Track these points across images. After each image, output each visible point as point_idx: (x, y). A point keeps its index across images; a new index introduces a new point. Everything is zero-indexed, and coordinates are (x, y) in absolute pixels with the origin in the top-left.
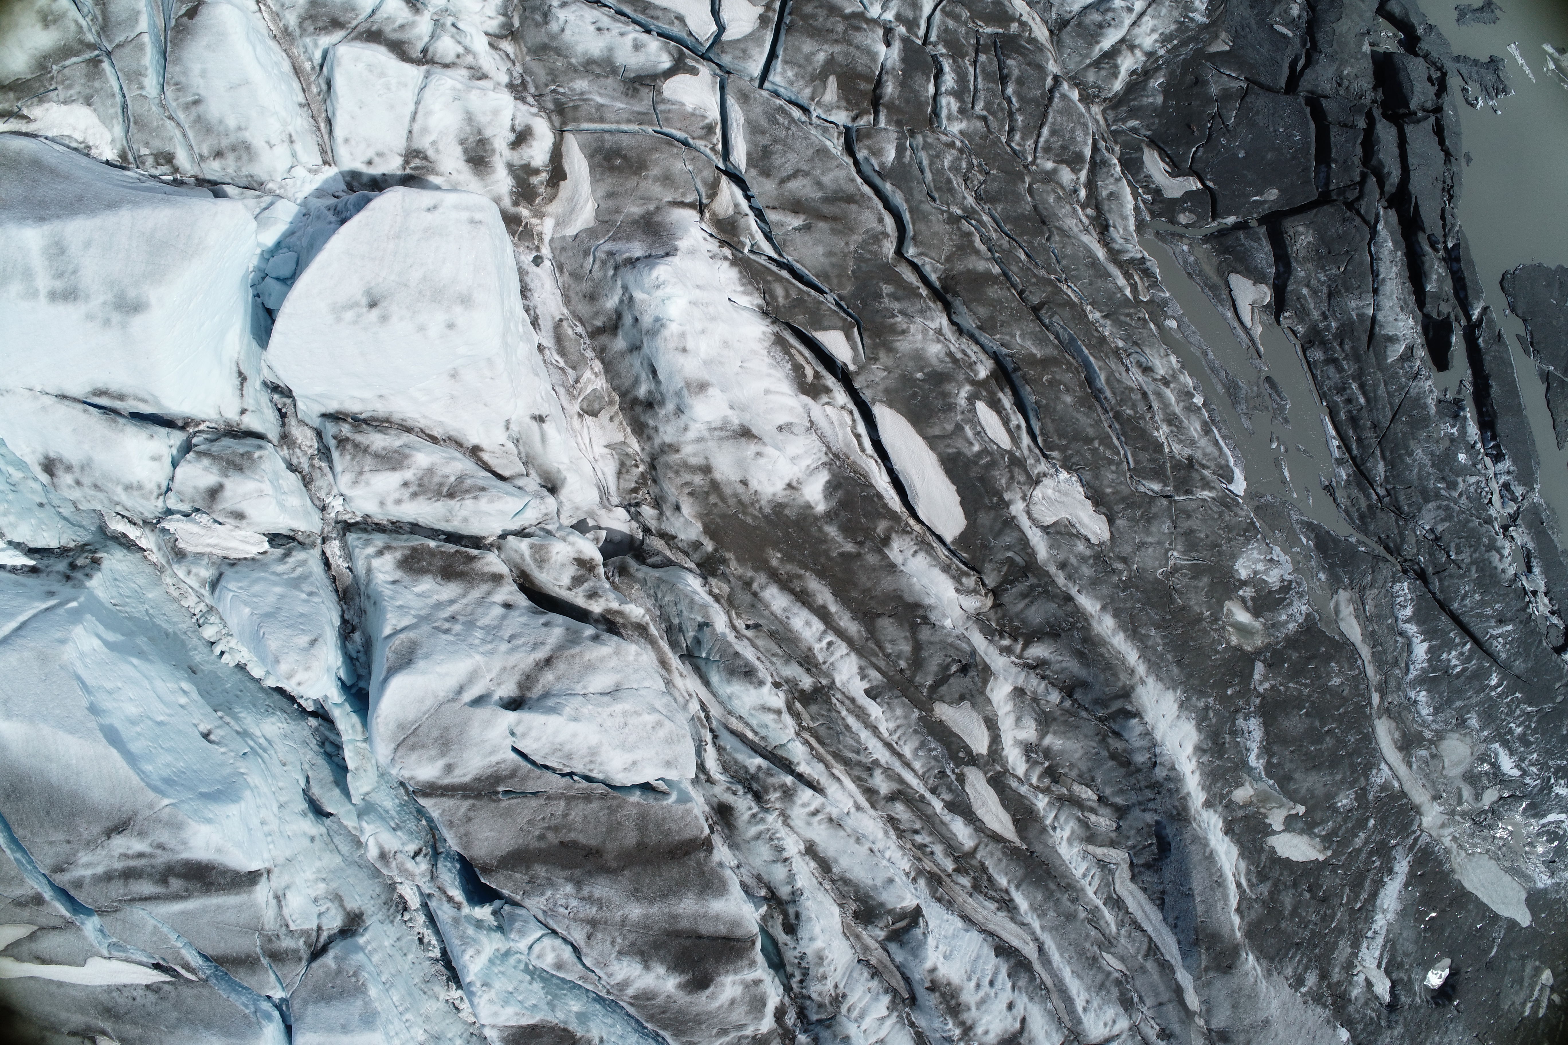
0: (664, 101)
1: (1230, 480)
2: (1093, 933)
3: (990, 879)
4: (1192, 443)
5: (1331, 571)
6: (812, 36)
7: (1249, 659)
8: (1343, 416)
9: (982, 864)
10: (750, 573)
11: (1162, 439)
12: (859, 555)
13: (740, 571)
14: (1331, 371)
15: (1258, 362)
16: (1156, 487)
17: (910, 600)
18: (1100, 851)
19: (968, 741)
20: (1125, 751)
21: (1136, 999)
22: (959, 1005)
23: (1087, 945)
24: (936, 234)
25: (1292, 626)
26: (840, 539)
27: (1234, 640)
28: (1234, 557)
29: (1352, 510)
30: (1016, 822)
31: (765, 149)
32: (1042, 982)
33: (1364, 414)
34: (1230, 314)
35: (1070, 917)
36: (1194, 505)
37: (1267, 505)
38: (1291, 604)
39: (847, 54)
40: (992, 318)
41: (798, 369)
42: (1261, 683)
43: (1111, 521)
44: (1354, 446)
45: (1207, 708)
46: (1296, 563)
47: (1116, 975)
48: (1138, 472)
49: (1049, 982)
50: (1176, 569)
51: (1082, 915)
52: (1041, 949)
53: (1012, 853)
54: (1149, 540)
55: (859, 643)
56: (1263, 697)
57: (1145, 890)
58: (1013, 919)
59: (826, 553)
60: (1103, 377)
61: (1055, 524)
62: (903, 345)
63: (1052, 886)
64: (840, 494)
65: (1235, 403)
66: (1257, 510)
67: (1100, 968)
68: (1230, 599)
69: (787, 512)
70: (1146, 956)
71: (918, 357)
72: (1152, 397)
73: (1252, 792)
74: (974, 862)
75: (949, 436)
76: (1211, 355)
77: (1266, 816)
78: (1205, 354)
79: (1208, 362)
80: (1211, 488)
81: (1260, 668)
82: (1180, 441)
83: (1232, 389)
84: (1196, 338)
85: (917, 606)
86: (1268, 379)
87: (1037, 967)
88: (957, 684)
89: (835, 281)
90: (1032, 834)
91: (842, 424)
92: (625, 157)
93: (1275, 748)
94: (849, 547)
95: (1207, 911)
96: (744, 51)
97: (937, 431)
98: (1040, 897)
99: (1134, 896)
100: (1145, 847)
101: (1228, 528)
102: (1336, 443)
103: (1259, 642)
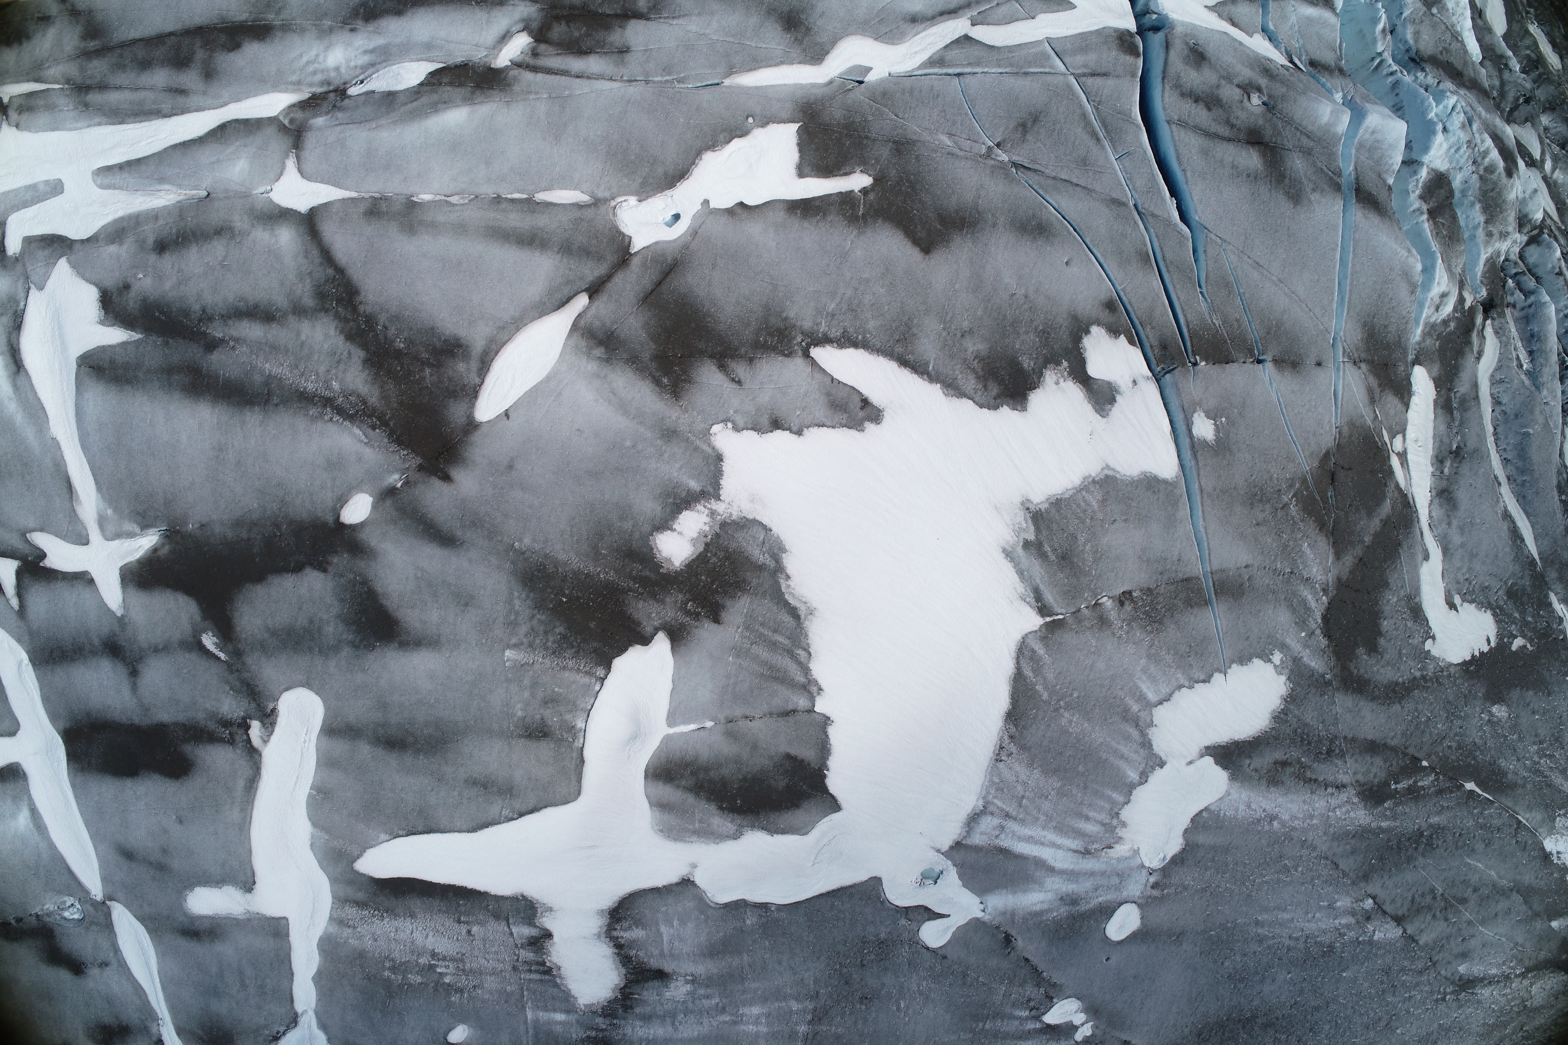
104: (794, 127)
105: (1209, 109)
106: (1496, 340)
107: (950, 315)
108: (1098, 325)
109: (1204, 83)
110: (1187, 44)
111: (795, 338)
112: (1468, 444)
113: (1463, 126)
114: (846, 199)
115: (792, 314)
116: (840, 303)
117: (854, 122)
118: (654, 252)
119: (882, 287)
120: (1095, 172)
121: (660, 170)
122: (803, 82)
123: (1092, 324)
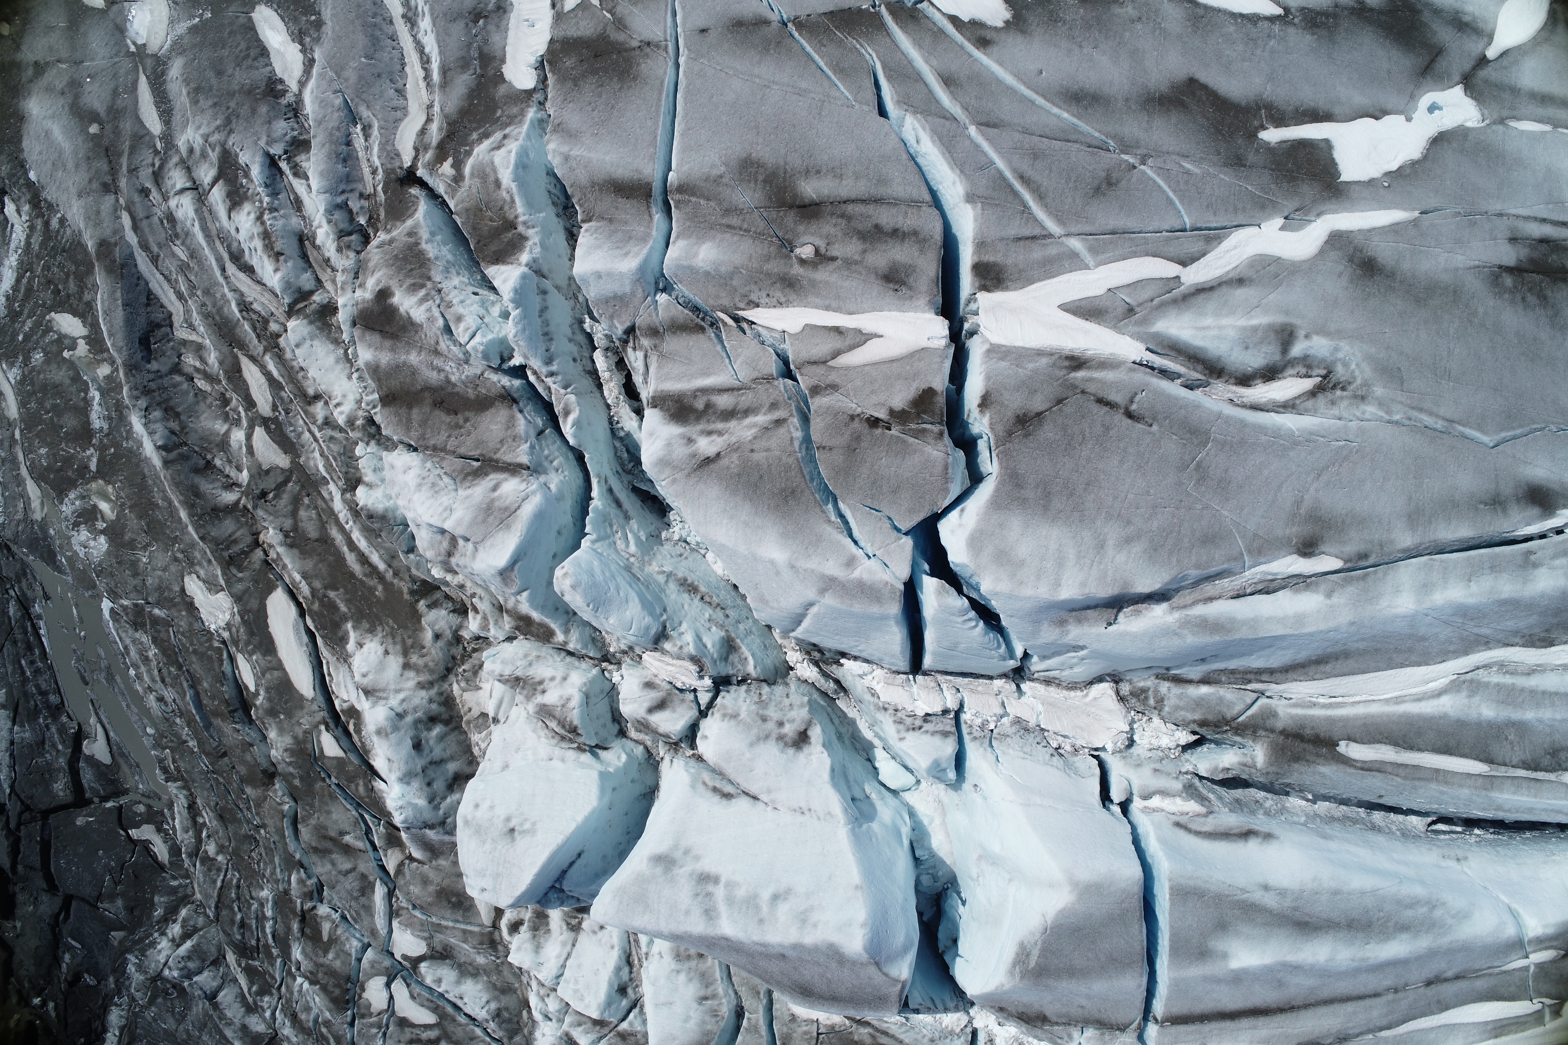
0: (425, 939)
1: (112, 610)
2: (192, 278)
3: (254, 329)
4: (134, 641)
5: (46, 536)
6: (335, 972)
7: (101, 474)
8: (37, 651)
9: (259, 341)
10: (396, 581)
11: (153, 647)
12: (326, 588)
13: (402, 584)
14: (44, 686)
15: (93, 697)
16: (156, 612)
17: (295, 551)
18: (193, 337)
19: (267, 437)
20: (168, 420)
21: (165, 221)
22: (264, 239)
23: (196, 268)
24: (272, 818)
25: (72, 496)
26: (338, 601)
27: (110, 489)
28: (108, 553)
29: (31, 580)
30: (239, 370)
31: (363, 895)
32: (222, 243)
33: (22, 652)
34: (112, 734)
35: (207, 292)
36: (132, 595)
37: (88, 589)
38: (73, 513)
39: (317, 955)
40: (243, 752)
41: (358, 731)
42: (92, 455)
43: (181, 590)
44: (29, 629)
45: (127, 439)
46: (69, 544)
47: (178, 242)
48: (167, 624)
49: (218, 243)
50: (145, 549)
51: (199, 293)
52: (223, 270)
53: (242, 346)
54: (160, 573)
55: (332, 521)
56: (90, 444)
57: (162, 306)
58: (242, 295)
59: (346, 592)
60: (188, 697)
61: (217, 592)
62: (288, 740)
63: (217, 318)
64: (340, 634)
65: (108, 668)
66: (94, 586)
67: (188, 249)
68: (112, 521)
69: (368, 626)
70: (158, 256)
71: (281, 731)
72: (158, 679)
73: (98, 371)
74: (265, 343)
75: (270, 669)
76: (124, 704)
77: (89, 351)
78: (128, 706)
79: (126, 700)
80: (122, 606)
81: (93, 466)
82: (141, 643)
83: (110, 678)
84: (134, 718)
85: (291, 546)
86: (87, 684)
87: (226, 256)
88: (269, 483)
89: (326, 793)
90: (229, 361)
91: (338, 685)
92: (450, 902)
93: (82, 404)
94: (332, 594)
95: (114, 292)
96: (372, 967)
97: (276, 674)
98: (226, 309)
99: (170, 301)
100: (160, 341)
101: (112, 575)
102: (42, 632)
103: (94, 485)
104: (1344, 177)
105: (877, 226)
106: (399, 147)
107: (1157, 33)
108: (996, 28)
109: (885, 251)
110: (910, 288)
111: (1301, 21)
112: (463, 25)
113: (459, 319)
114: (1280, 121)
115: (1309, 37)
116: (1265, 45)
117: (1289, 182)
118: (1443, 82)
119: (1228, 56)
120: (1021, 148)
121: (1455, 145)
122: (1345, 214)
123: (1003, 28)
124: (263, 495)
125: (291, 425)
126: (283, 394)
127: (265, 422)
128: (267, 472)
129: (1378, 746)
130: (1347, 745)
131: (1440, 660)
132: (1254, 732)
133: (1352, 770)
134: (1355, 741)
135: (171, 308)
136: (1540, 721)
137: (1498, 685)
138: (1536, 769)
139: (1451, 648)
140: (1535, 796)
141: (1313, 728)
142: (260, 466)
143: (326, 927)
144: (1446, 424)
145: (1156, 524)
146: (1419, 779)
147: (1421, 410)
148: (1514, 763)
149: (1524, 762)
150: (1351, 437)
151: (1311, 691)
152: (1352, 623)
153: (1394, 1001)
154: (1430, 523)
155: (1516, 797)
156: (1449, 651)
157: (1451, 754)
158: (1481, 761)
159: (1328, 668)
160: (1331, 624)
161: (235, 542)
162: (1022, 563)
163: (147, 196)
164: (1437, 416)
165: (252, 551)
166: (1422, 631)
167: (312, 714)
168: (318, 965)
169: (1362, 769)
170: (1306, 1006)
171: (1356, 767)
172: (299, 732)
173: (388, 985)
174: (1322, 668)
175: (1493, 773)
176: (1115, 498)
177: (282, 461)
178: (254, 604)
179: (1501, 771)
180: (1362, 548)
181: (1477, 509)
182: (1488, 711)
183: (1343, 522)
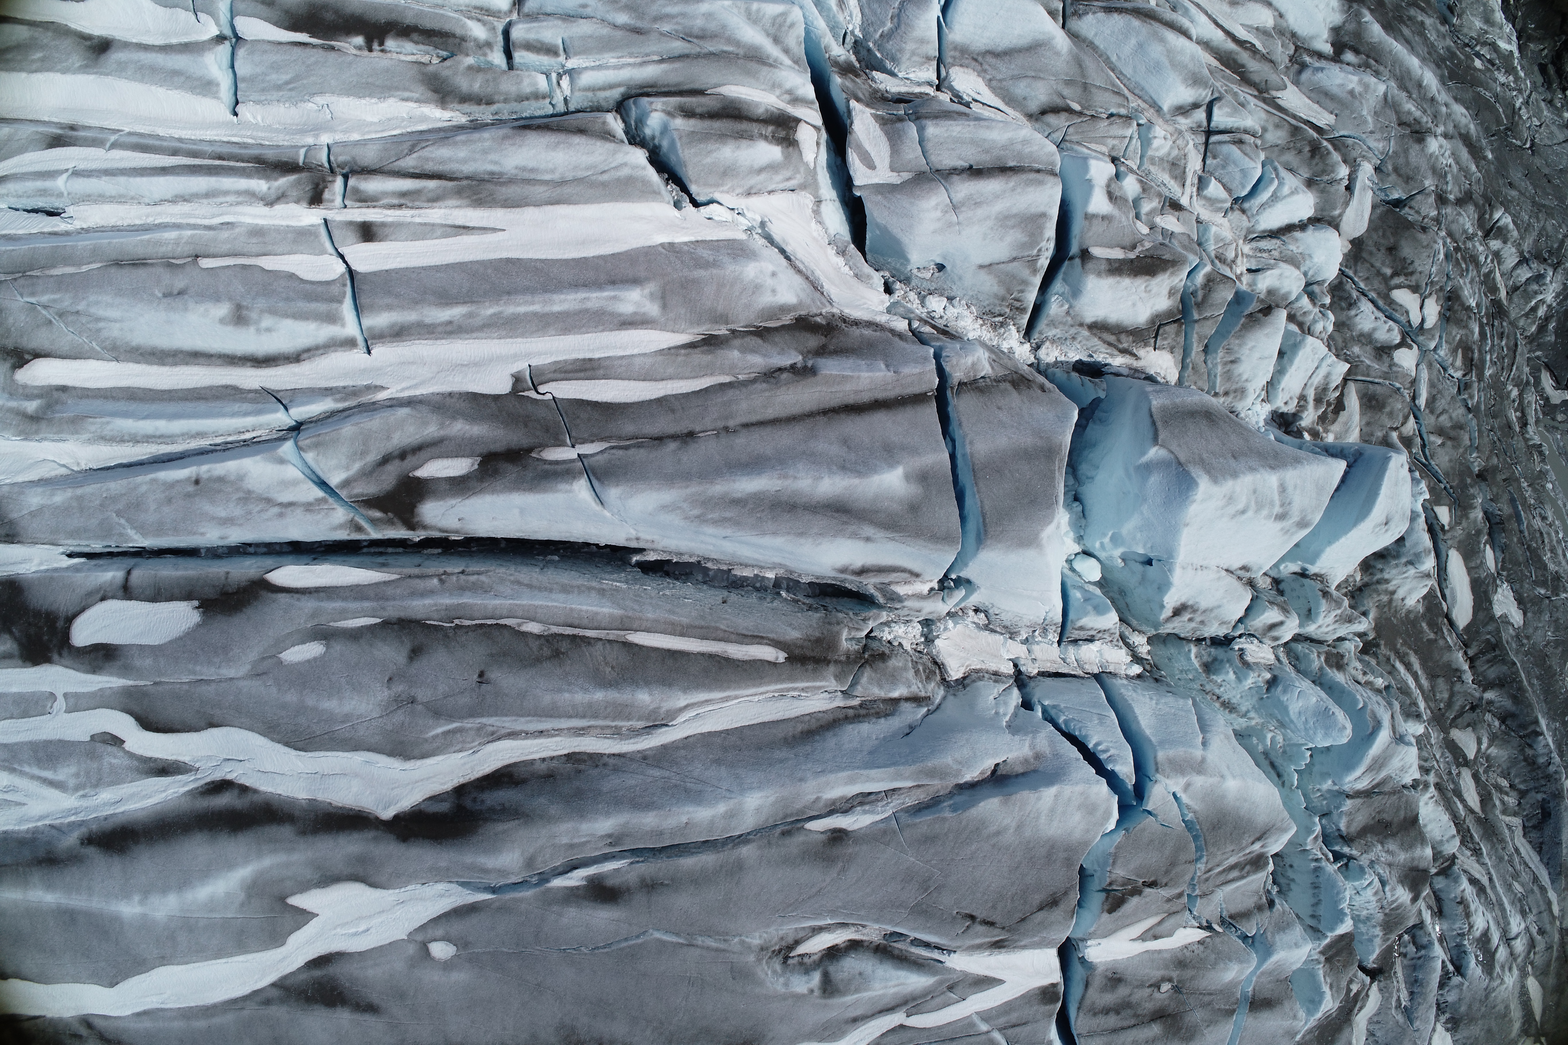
0: (1395, 365)
2: (1510, 868)
3: (1472, 837)
6: (1455, 324)
9: (1468, 827)
10: (1389, 653)
11: (1547, 562)
12: (1435, 640)
13: (1385, 652)
16: (1543, 591)
18: (1509, 819)
19: (1466, 752)
21: (1528, 911)
23: (1507, 877)
26: (1427, 630)
30: (1482, 802)
31: (1433, 397)
32: (1491, 900)
35: (1501, 859)
36: (1559, 602)
39: (1465, 333)
43: (1525, 614)
47: (1519, 895)
48: (1536, 583)
49: (1494, 899)
50: (1548, 643)
51: (1506, 857)
52: (1490, 879)
53: (1479, 821)
54: (1539, 625)
55: (1427, 693)
57: (1530, 843)
59: (1421, 639)
60: (1525, 524)
61: (1503, 616)
62: (1472, 515)
63: (1494, 840)
64: (1426, 603)
67: (1512, 891)
70: (1533, 883)
71: (1474, 520)
72: (1544, 535)
74: (1465, 826)
75: (1477, 567)
82: (1553, 562)
85: (1457, 669)
87: (1488, 891)
88: (1468, 717)
89: (1451, 477)
90: (1488, 808)
92: (1377, 400)
94: (1431, 635)
96: (1432, 335)
97: (1473, 565)
98: (1490, 847)
99: (1524, 847)
100: (1533, 816)
124: (1473, 708)
125: (1448, 763)
126: (1452, 786)
127: (1466, 763)
128: (1468, 725)
129: (746, 658)
130: (777, 658)
131: (691, 739)
132: (848, 657)
133: (771, 636)
134: (769, 662)
135: (1524, 841)
136: (586, 690)
137: (629, 720)
138: (574, 636)
139: (683, 752)
140: (571, 610)
141: (807, 670)
142: (1474, 730)
143: (1459, 363)
144: (695, 942)
145: (973, 847)
146: (702, 627)
147: (717, 950)
148: (600, 643)
149: (589, 644)
150: (779, 920)
151: (809, 702)
152: (801, 780)
153: (727, 418)
154: (721, 866)
155: (594, 609)
156: (683, 748)
157: (669, 651)
158: (637, 645)
159: (800, 727)
160: (822, 779)
161: (1488, 661)
162: (1079, 808)
163: (1540, 929)
164: (702, 947)
165: (1476, 654)
166: (723, 771)
167: (1453, 538)
168: (1466, 327)
169: (762, 638)
170: (811, 415)
171: (769, 639)
172: (1464, 524)
173: (1423, 320)
174: (806, 727)
175: (622, 633)
176: (999, 861)
177: (1456, 734)
178: (1481, 615)
179: (613, 635)
180: (788, 841)
181: (672, 880)
182: (644, 698)
183: (803, 859)
